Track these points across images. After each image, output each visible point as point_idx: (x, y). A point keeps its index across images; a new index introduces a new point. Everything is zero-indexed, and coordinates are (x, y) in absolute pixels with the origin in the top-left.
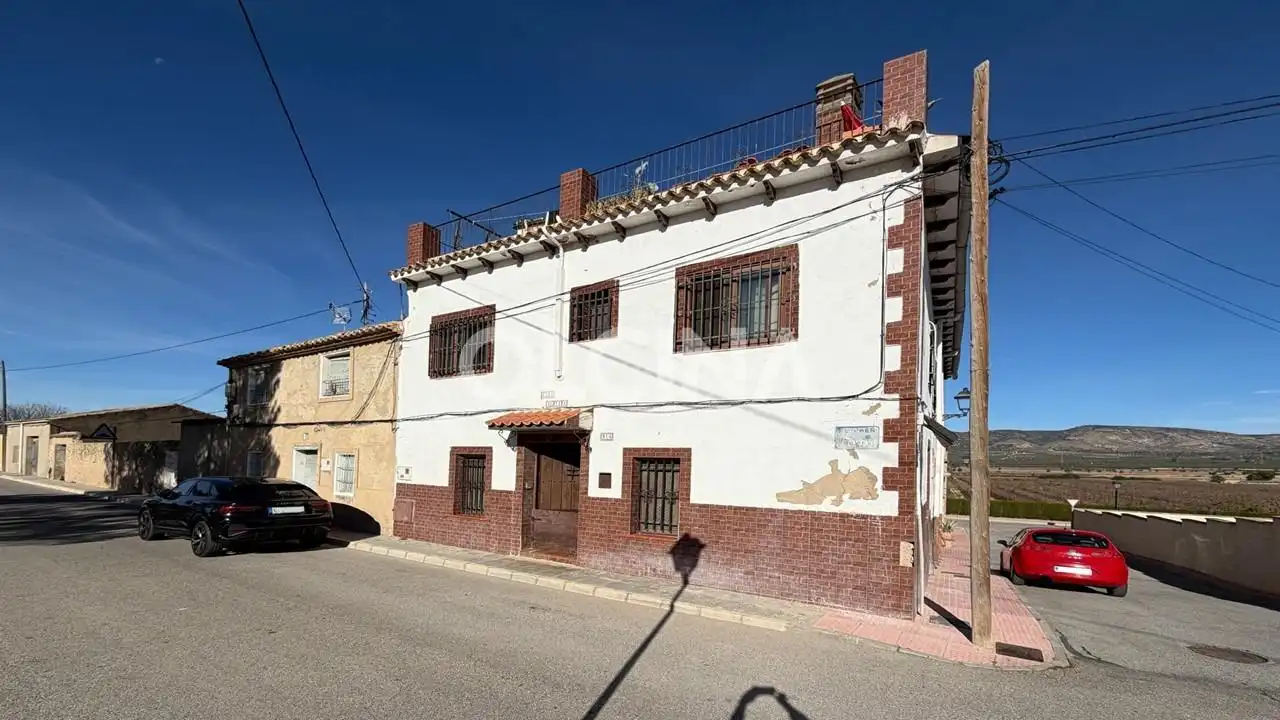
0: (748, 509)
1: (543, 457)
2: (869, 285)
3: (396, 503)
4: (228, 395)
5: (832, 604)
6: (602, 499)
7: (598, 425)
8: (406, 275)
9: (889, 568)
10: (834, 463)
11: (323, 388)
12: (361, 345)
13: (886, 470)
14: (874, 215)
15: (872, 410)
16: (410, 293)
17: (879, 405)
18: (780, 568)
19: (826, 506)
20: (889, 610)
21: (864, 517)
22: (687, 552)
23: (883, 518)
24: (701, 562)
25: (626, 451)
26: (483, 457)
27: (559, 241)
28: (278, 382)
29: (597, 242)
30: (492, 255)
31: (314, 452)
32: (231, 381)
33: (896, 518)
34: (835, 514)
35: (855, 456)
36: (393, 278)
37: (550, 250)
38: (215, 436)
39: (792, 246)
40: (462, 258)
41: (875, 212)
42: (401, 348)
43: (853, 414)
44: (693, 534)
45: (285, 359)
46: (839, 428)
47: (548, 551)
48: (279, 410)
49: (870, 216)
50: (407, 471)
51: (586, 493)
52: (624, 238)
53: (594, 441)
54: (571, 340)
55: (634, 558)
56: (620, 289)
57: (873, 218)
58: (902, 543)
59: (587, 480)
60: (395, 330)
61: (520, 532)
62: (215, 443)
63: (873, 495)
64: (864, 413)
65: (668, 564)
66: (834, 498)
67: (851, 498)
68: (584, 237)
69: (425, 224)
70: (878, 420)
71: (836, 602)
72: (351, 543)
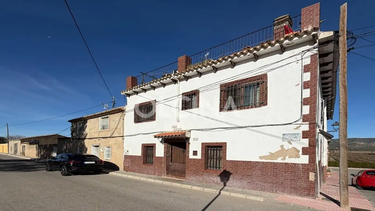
0: (248, 162)
1: (173, 146)
2: (296, 86)
3: (124, 161)
4: (71, 130)
5: (282, 193)
6: (194, 159)
7: (192, 136)
8: (126, 92)
9: (305, 181)
10: (282, 146)
11: (100, 127)
12: (112, 114)
13: (303, 148)
14: (298, 61)
15: (297, 128)
16: (128, 98)
17: (300, 126)
18: (261, 181)
19: (279, 160)
20: (305, 195)
21: (294, 164)
22: (225, 176)
23: (302, 164)
24: (231, 179)
25: (203, 144)
26: (153, 147)
27: (178, 79)
28: (86, 126)
29: (191, 78)
30: (155, 84)
31: (98, 146)
32: (72, 126)
33: (307, 164)
34: (282, 163)
35: (291, 144)
36: (122, 93)
37: (175, 82)
38: (68, 142)
39: (265, 74)
40: (145, 86)
41: (298, 60)
42: (125, 114)
43: (290, 129)
44: (228, 170)
45: (88, 119)
46: (284, 135)
47: (175, 175)
48: (87, 134)
49: (296, 62)
50: (128, 151)
51: (188, 157)
52: (201, 76)
53: (191, 141)
54: (182, 109)
55: (206, 177)
56: (200, 92)
57: (297, 63)
58: (310, 173)
59: (189, 153)
60: (123, 109)
61: (166, 169)
62: (68, 144)
63: (298, 157)
64: (294, 129)
65: (219, 179)
66: (282, 158)
67: (288, 158)
68: (187, 77)
69: (132, 77)
70: (300, 131)
71: (284, 192)
72: (110, 173)
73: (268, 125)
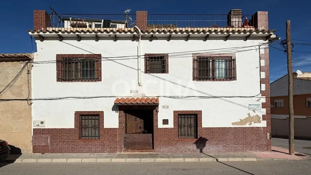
0: (223, 128)
2: (256, 68)
3: (34, 138)
5: (250, 151)
6: (165, 128)
7: (162, 102)
9: (265, 140)
10: (249, 114)
13: (263, 115)
15: (258, 100)
17: (260, 99)
18: (234, 144)
19: (247, 125)
20: (266, 150)
21: (258, 128)
22: (201, 142)
23: (263, 128)
25: (175, 112)
26: (98, 115)
29: (157, 39)
33: (266, 127)
34: (250, 127)
35: (255, 112)
37: (133, 38)
41: (257, 49)
42: (33, 66)
43: (253, 101)
44: (204, 137)
46: (250, 105)
50: (42, 123)
51: (157, 127)
52: (169, 40)
54: (146, 72)
55: (180, 147)
56: (169, 57)
57: (256, 51)
58: (268, 133)
59: (157, 122)
60: (30, 58)
61: (123, 143)
63: (260, 122)
64: (256, 101)
65: (195, 147)
66: (249, 123)
67: (254, 123)
70: (260, 103)
71: (251, 150)
73: (238, 97)
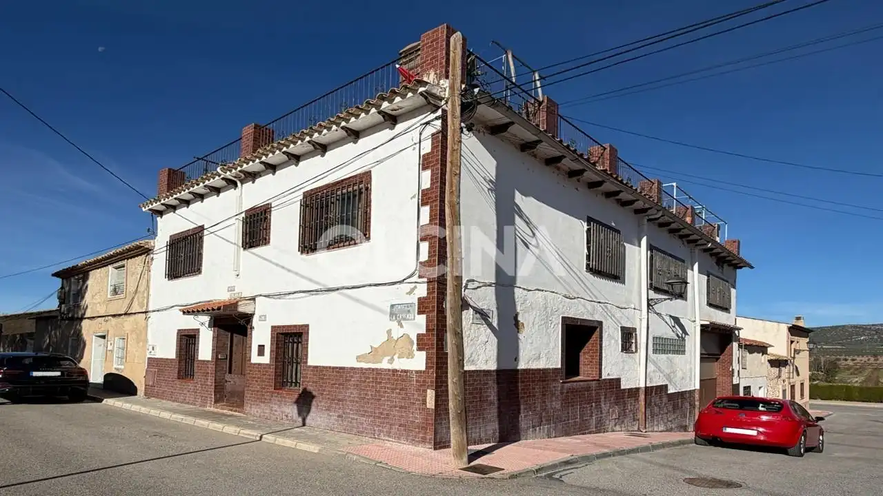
0: (340, 368)
1: (235, 335)
2: (411, 198)
3: (147, 371)
4: (59, 298)
5: (387, 438)
6: (259, 364)
7: (258, 310)
8: (151, 207)
9: (420, 409)
10: (389, 332)
11: (110, 289)
12: (131, 258)
13: (419, 335)
14: (414, 146)
15: (412, 291)
16: (159, 219)
17: (415, 287)
18: (357, 412)
19: (384, 365)
20: (419, 441)
21: (406, 371)
22: (305, 401)
23: (417, 372)
24: (313, 409)
25: (273, 328)
26: (194, 336)
27: (235, 177)
28: (87, 287)
29: (261, 176)
30: (200, 188)
31: (104, 337)
32: (62, 288)
33: (424, 371)
34: (389, 370)
35: (402, 326)
36: (144, 209)
37: (232, 183)
38: (53, 328)
39: (367, 172)
40: (180, 193)
41: (415, 144)
42: (152, 259)
43: (401, 295)
44: (309, 388)
45: (91, 270)
46: (392, 306)
47: (232, 404)
48: (87, 306)
49: (411, 148)
50: (153, 349)
51: (250, 360)
52: (274, 173)
53: (255, 321)
54: (243, 248)
55: (276, 407)
56: (273, 209)
57: (414, 149)
58: (428, 391)
59: (251, 351)
60: (147, 246)
61: (213, 390)
62: (53, 333)
63: (410, 355)
64: (407, 293)
65: (292, 410)
66: (389, 358)
67: (399, 358)
68: (252, 173)
69: (169, 169)
70: (414, 300)
71: (389, 436)
72: (105, 400)
73: (370, 285)
